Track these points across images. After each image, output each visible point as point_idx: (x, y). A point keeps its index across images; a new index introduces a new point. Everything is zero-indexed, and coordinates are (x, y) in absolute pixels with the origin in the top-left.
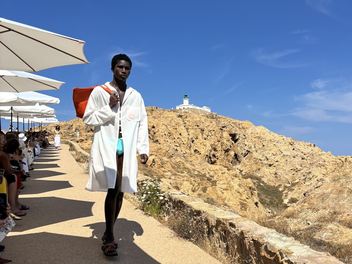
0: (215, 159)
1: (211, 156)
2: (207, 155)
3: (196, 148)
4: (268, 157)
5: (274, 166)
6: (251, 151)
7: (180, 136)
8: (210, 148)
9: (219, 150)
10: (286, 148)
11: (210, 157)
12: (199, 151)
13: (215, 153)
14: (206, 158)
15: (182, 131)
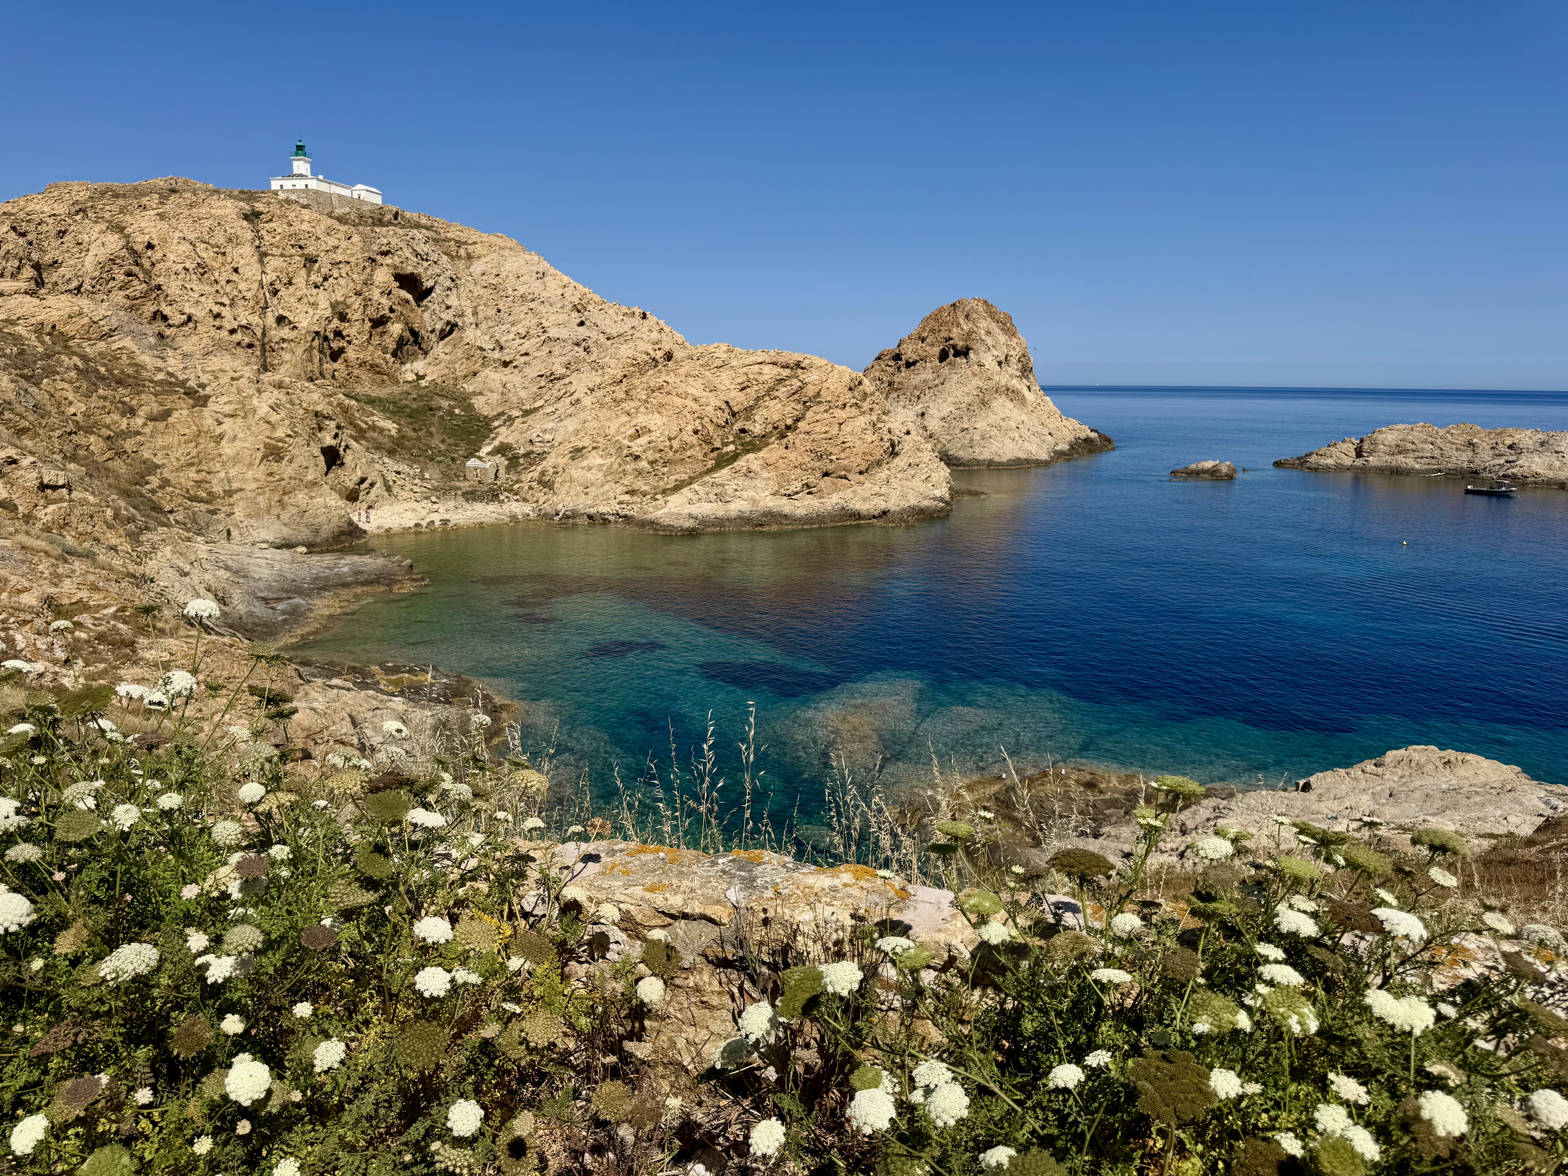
0: (342, 343)
1: (327, 333)
2: (317, 333)
3: (281, 312)
4: (502, 342)
5: (515, 367)
6: (460, 324)
7: (235, 277)
8: (328, 313)
9: (355, 317)
10: (562, 318)
11: (326, 339)
12: (291, 319)
13: (342, 326)
14: (313, 340)
15: (242, 262)
